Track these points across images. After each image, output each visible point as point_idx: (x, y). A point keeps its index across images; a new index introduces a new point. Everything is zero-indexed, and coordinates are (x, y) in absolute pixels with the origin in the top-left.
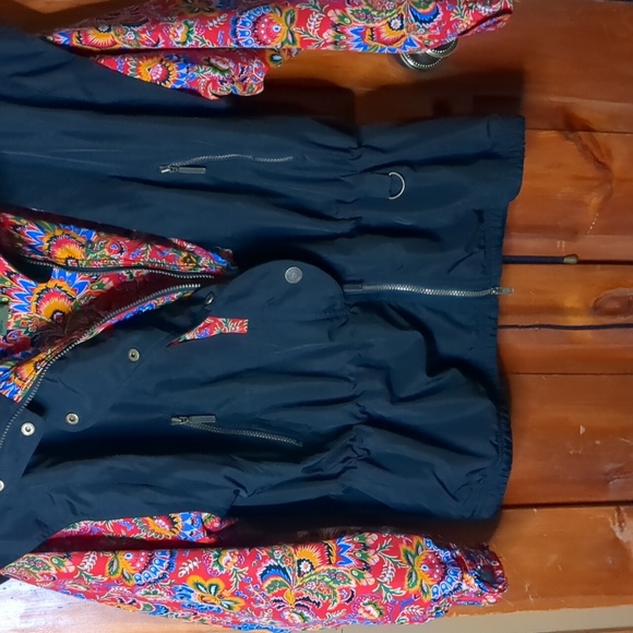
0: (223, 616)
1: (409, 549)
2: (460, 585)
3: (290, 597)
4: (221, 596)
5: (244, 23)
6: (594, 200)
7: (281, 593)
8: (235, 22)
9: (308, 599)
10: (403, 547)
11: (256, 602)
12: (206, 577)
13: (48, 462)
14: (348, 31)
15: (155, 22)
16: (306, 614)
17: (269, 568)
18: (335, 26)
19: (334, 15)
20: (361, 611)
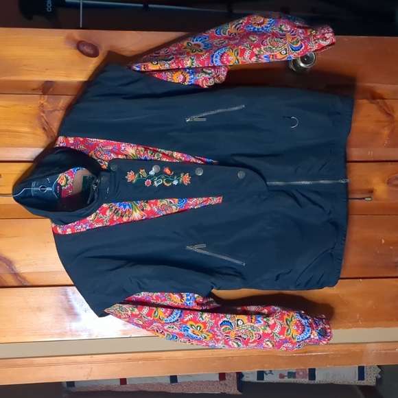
0: (202, 342)
1: (288, 318)
2: (310, 336)
3: (232, 335)
4: (202, 332)
5: (216, 57)
6: (386, 132)
7: (229, 333)
8: (212, 56)
9: (240, 336)
10: (286, 317)
11: (218, 336)
12: (196, 322)
13: (130, 264)
14: (263, 57)
15: (177, 58)
16: (239, 343)
17: (224, 321)
18: (256, 55)
19: (256, 51)
20: (264, 344)
